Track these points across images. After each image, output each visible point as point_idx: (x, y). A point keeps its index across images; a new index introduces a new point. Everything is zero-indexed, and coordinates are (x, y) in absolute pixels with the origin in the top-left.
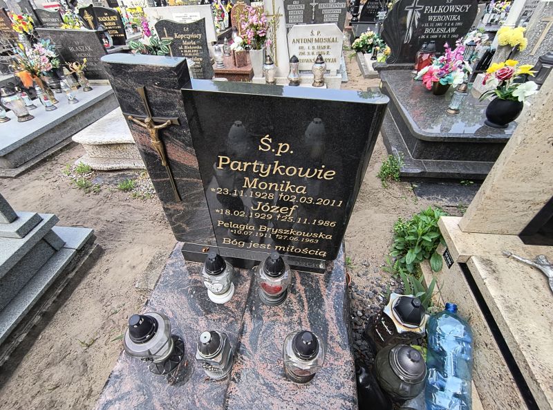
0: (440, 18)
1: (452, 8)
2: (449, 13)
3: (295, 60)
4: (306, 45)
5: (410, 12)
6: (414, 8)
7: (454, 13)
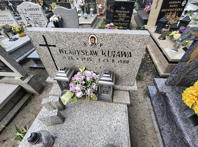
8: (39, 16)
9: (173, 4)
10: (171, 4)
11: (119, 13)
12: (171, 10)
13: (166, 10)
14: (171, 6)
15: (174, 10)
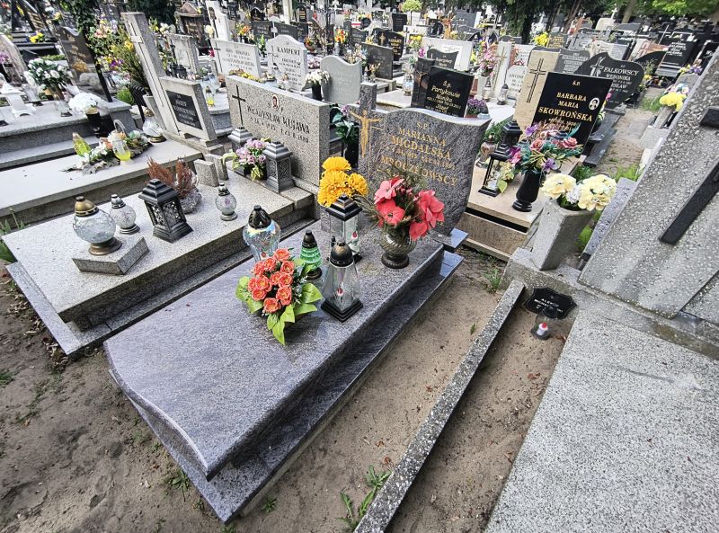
0: (615, 77)
1: (624, 72)
2: (622, 74)
3: (506, 87)
4: (517, 80)
5: (594, 69)
6: (597, 67)
7: (625, 75)
8: (297, 65)
9: (568, 100)
10: (562, 99)
11: (439, 93)
12: (563, 113)
13: (551, 112)
14: (561, 103)
15: (569, 114)
